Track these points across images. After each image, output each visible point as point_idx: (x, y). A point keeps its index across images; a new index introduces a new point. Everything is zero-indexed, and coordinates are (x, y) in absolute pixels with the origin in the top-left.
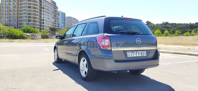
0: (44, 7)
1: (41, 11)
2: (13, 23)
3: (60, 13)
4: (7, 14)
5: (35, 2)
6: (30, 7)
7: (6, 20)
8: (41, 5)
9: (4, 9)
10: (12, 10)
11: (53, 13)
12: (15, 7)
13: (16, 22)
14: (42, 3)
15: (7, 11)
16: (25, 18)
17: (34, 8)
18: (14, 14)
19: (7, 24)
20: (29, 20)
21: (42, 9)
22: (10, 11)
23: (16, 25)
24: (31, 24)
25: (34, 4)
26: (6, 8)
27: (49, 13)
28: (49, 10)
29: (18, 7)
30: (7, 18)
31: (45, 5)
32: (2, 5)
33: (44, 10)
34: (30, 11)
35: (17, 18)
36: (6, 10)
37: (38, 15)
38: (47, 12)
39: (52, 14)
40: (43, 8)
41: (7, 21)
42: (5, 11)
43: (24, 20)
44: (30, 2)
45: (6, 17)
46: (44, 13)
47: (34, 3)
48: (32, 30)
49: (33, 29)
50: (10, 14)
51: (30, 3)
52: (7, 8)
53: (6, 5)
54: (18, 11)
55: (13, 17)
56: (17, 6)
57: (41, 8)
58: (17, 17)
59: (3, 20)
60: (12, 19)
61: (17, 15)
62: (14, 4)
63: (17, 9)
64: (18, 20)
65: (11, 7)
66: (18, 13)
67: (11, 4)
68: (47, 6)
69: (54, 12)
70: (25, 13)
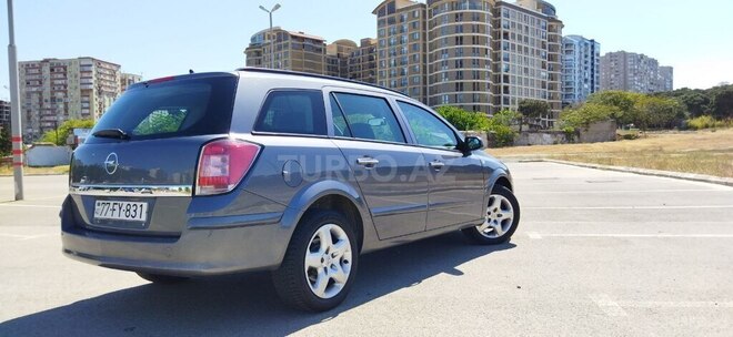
0: (510, 31)
1: (497, 46)
4: (395, 75)
5: (478, 20)
6: (459, 40)
8: (497, 24)
9: (387, 58)
10: (408, 59)
11: (544, 47)
12: (415, 47)
13: (421, 97)
14: (502, 17)
15: (395, 65)
16: (447, 81)
17: (475, 40)
18: (413, 70)
20: (457, 84)
21: (503, 40)
22: (401, 64)
24: (466, 98)
25: (473, 26)
26: (390, 55)
27: (526, 49)
28: (526, 40)
29: (425, 45)
31: (513, 24)
32: (381, 45)
33: (510, 41)
34: (460, 52)
35: (422, 82)
36: (393, 62)
37: (487, 62)
38: (520, 47)
39: (538, 52)
40: (506, 35)
42: (390, 65)
43: (446, 88)
44: (462, 23)
45: (393, 83)
46: (510, 52)
47: (474, 23)
48: (463, 120)
49: (465, 114)
50: (403, 74)
51: (461, 26)
52: (395, 54)
53: (390, 45)
54: (425, 61)
55: (412, 82)
56: (421, 42)
57: (496, 35)
58: (422, 78)
60: (408, 88)
61: (421, 75)
62: (412, 37)
63: (421, 52)
64: (425, 89)
65: (406, 49)
66: (425, 67)
67: (406, 38)
68: (520, 27)
69: (547, 43)
70: (445, 63)
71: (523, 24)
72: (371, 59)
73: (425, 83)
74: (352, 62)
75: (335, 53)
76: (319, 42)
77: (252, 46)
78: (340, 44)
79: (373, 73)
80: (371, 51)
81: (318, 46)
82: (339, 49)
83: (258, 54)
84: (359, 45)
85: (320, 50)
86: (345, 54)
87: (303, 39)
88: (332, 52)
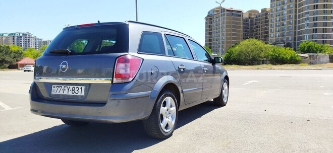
2: (288, 38)
4: (279, 26)
6: (316, 7)
7: (277, 35)
9: (275, 18)
10: (286, 18)
12: (290, 12)
13: (293, 36)
15: (279, 21)
16: (308, 28)
17: (325, 6)
18: (289, 23)
19: (278, 41)
20: (314, 29)
22: (283, 20)
23: (292, 40)
24: (319, 36)
26: (277, 16)
30: (279, 31)
32: (272, 11)
34: (316, 13)
35: (293, 29)
36: (278, 19)
41: (279, 36)
42: (276, 21)
43: (307, 31)
45: (277, 30)
48: (316, 48)
49: (318, 45)
50: (283, 25)
52: (279, 15)
53: (277, 11)
54: (295, 18)
55: (288, 28)
56: (294, 9)
58: (293, 27)
59: (272, 36)
60: (286, 33)
61: (293, 25)
62: (289, 7)
63: (294, 14)
64: (295, 32)
65: (285, 12)
66: (296, 21)
67: (286, 7)
70: (308, 19)
72: (266, 18)
73: (295, 29)
74: (256, 20)
75: (248, 17)
76: (240, 12)
77: (208, 16)
78: (250, 12)
79: (267, 25)
80: (266, 14)
81: (239, 14)
82: (250, 14)
83: (211, 19)
84: (260, 12)
85: (240, 16)
86: (253, 16)
87: (232, 11)
88: (246, 16)
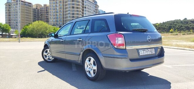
0: (86, 7)
1: (83, 10)
2: (60, 23)
3: (101, 11)
4: (55, 15)
5: (78, 2)
6: (73, 7)
7: (54, 21)
8: (83, 4)
9: (52, 10)
10: (58, 11)
11: (94, 12)
12: (60, 8)
13: (62, 22)
14: (84, 3)
16: (70, 18)
17: (77, 8)
18: (60, 14)
19: (55, 24)
21: (84, 9)
23: (62, 24)
25: (77, 4)
26: (53, 10)
27: (90, 12)
28: (90, 9)
29: (63, 8)
30: (55, 19)
31: (87, 5)
32: (50, 7)
33: (86, 9)
34: (74, 11)
35: (62, 18)
36: (54, 12)
37: (81, 14)
38: (89, 11)
39: (93, 13)
40: (85, 7)
41: (55, 21)
42: (53, 13)
44: (74, 3)
45: (54, 18)
46: (86, 12)
47: (77, 3)
50: (57, 15)
51: (74, 4)
52: (55, 9)
53: (53, 7)
54: (63, 12)
55: (60, 17)
56: (62, 7)
57: (83, 7)
58: (62, 17)
59: (51, 21)
60: (58, 20)
61: (62, 16)
62: (60, 5)
63: (62, 10)
64: (63, 20)
65: (58, 8)
66: (63, 14)
67: (58, 5)
68: (89, 6)
69: (95, 11)
70: (69, 13)
71: (90, 5)
72: (47, 10)
73: (63, 18)
74: (41, 10)
75: (35, 8)
76: (31, 4)
77: (7, 3)
78: (37, 5)
79: (47, 14)
80: (47, 8)
81: (30, 5)
82: (37, 6)
83: (10, 5)
84: (43, 6)
85: (31, 6)
86: (39, 8)
87: (25, 2)
88: (34, 7)
